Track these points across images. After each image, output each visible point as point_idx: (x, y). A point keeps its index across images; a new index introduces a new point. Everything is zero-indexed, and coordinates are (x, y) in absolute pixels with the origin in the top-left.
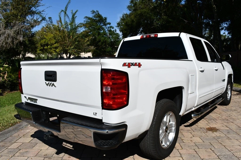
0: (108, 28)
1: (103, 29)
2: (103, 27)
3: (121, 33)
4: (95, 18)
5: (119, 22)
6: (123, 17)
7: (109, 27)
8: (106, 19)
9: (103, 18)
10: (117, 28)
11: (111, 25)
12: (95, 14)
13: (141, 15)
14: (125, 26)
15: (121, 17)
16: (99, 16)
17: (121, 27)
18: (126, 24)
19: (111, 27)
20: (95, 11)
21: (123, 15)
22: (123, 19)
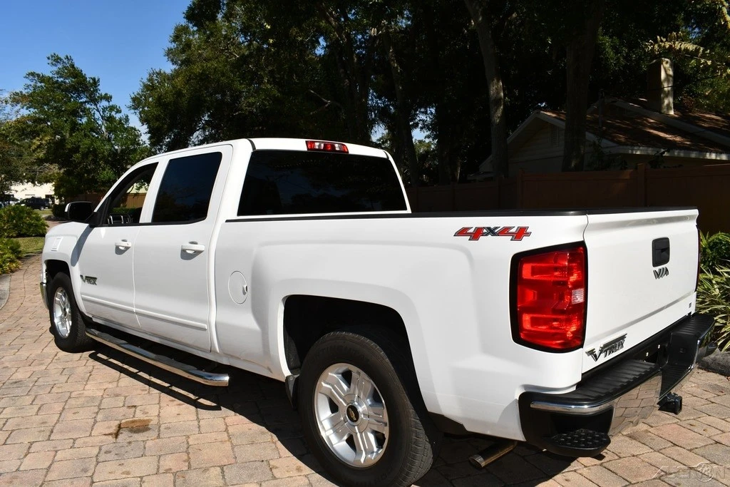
0: (104, 111)
1: (87, 112)
2: (88, 106)
3: (145, 126)
4: (62, 79)
5: (138, 94)
6: (151, 80)
7: (107, 108)
8: (95, 83)
9: (88, 79)
10: (133, 111)
11: (111, 104)
12: (60, 66)
13: (203, 78)
14: (156, 107)
15: (145, 81)
16: (76, 74)
17: (143, 108)
18: (160, 102)
19: (112, 108)
20: (63, 57)
21: (150, 75)
22: (150, 87)
